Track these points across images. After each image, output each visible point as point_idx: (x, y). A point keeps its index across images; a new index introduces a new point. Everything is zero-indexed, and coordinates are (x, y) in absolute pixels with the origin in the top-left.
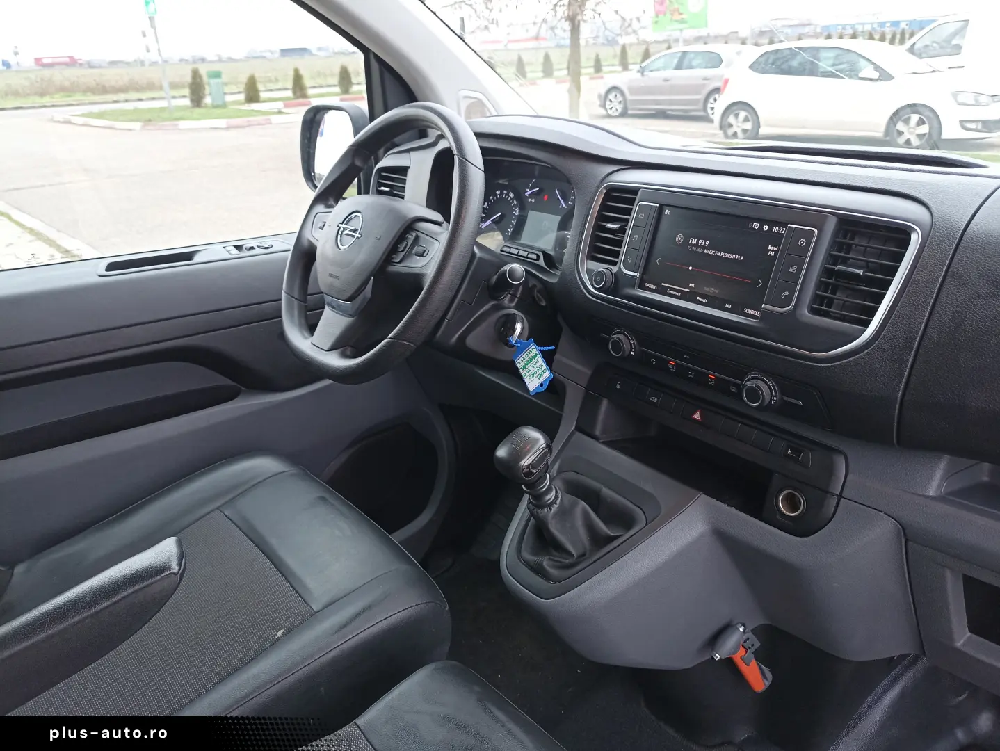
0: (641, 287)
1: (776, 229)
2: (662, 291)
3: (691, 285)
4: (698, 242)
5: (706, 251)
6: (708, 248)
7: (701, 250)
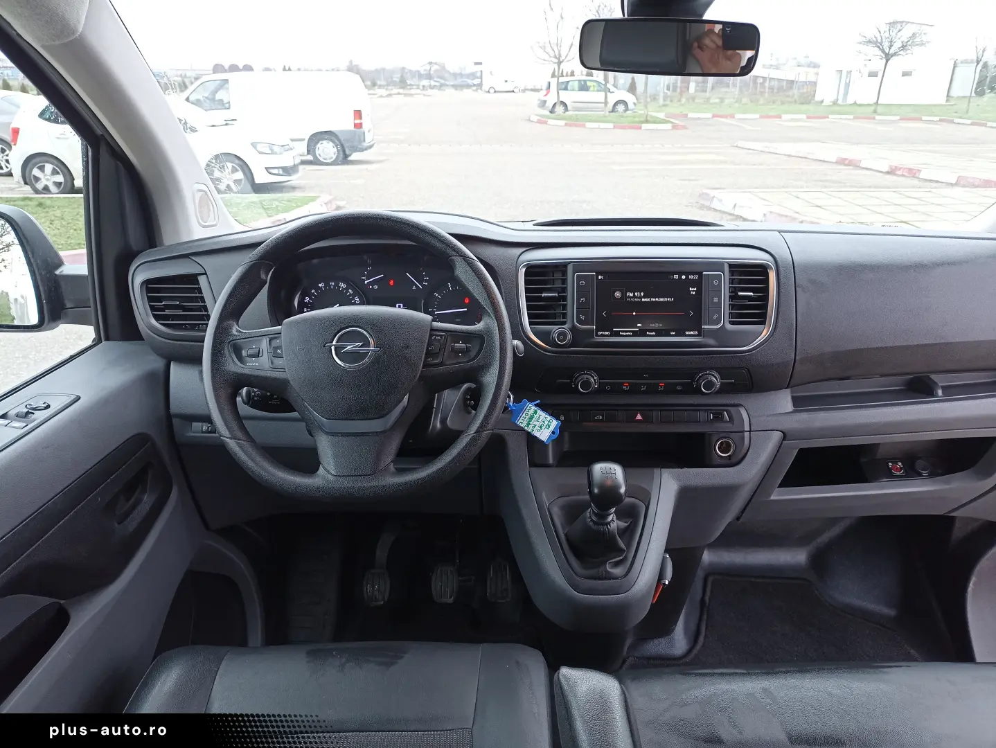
0: (597, 335)
1: (691, 277)
2: (617, 334)
3: (639, 325)
4: (634, 294)
5: (643, 300)
6: (644, 297)
7: (639, 300)
